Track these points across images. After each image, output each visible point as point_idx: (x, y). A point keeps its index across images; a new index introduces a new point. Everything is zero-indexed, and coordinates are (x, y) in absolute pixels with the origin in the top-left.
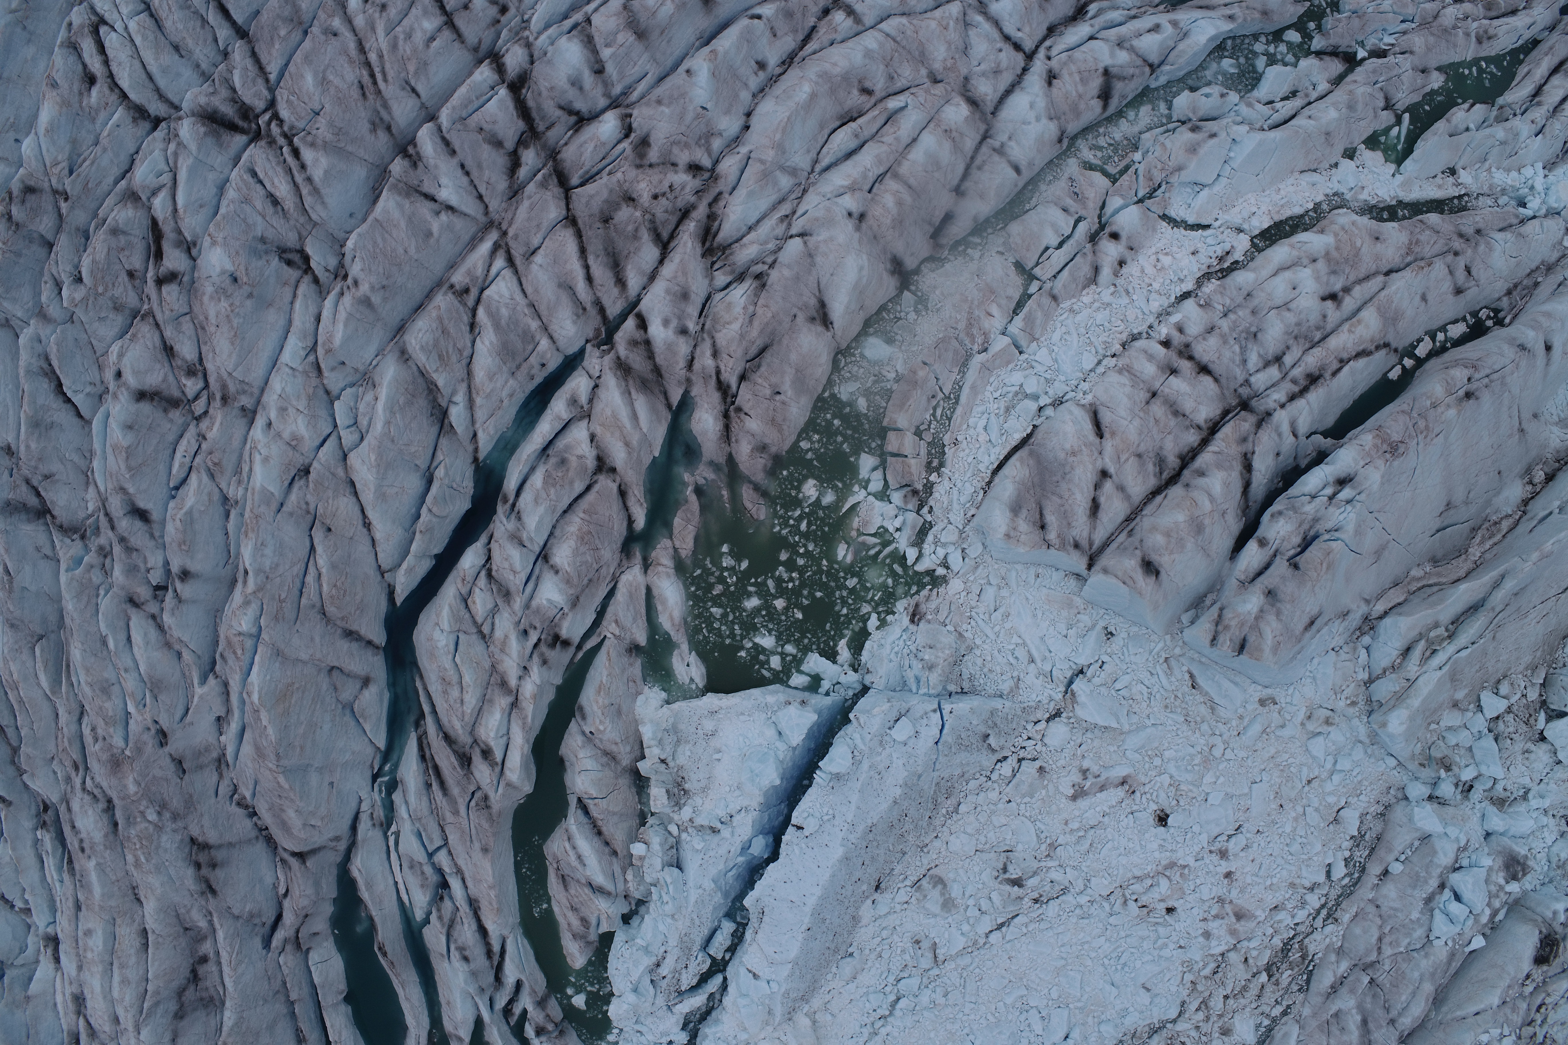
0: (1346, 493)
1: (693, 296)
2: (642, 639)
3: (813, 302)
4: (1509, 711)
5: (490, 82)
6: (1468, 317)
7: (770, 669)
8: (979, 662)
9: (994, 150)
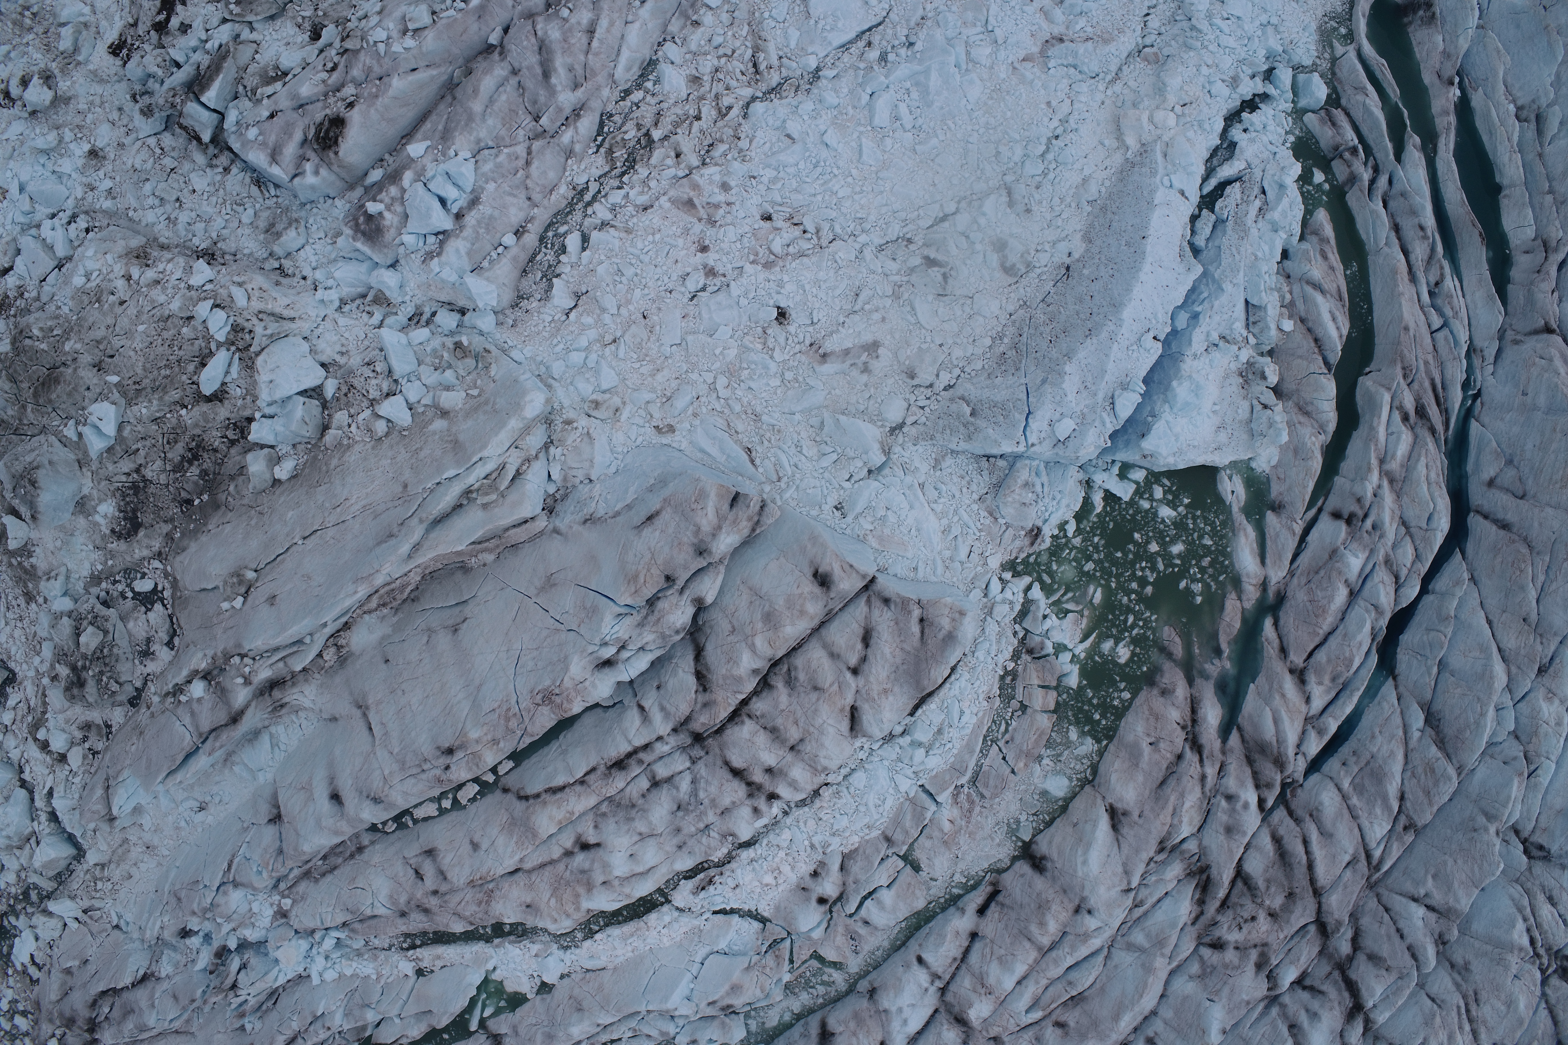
0: (608, 652)
1: (1221, 830)
2: (1270, 516)
3: (1125, 830)
4: (373, 403)
5: (1377, 1012)
6: (410, 823)
7: (1163, 486)
8: (974, 487)
9: (939, 978)
